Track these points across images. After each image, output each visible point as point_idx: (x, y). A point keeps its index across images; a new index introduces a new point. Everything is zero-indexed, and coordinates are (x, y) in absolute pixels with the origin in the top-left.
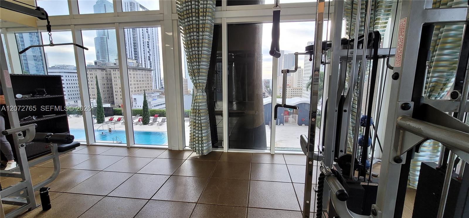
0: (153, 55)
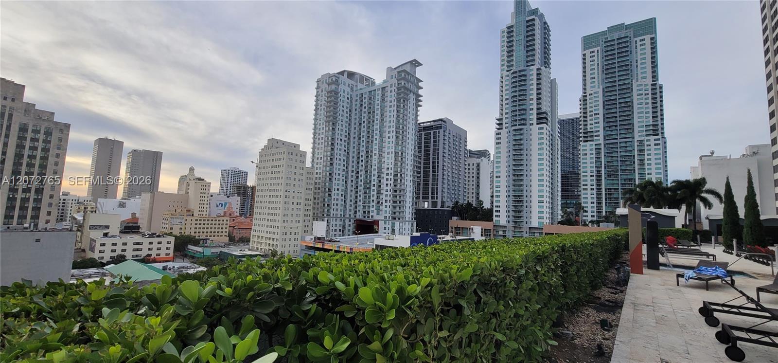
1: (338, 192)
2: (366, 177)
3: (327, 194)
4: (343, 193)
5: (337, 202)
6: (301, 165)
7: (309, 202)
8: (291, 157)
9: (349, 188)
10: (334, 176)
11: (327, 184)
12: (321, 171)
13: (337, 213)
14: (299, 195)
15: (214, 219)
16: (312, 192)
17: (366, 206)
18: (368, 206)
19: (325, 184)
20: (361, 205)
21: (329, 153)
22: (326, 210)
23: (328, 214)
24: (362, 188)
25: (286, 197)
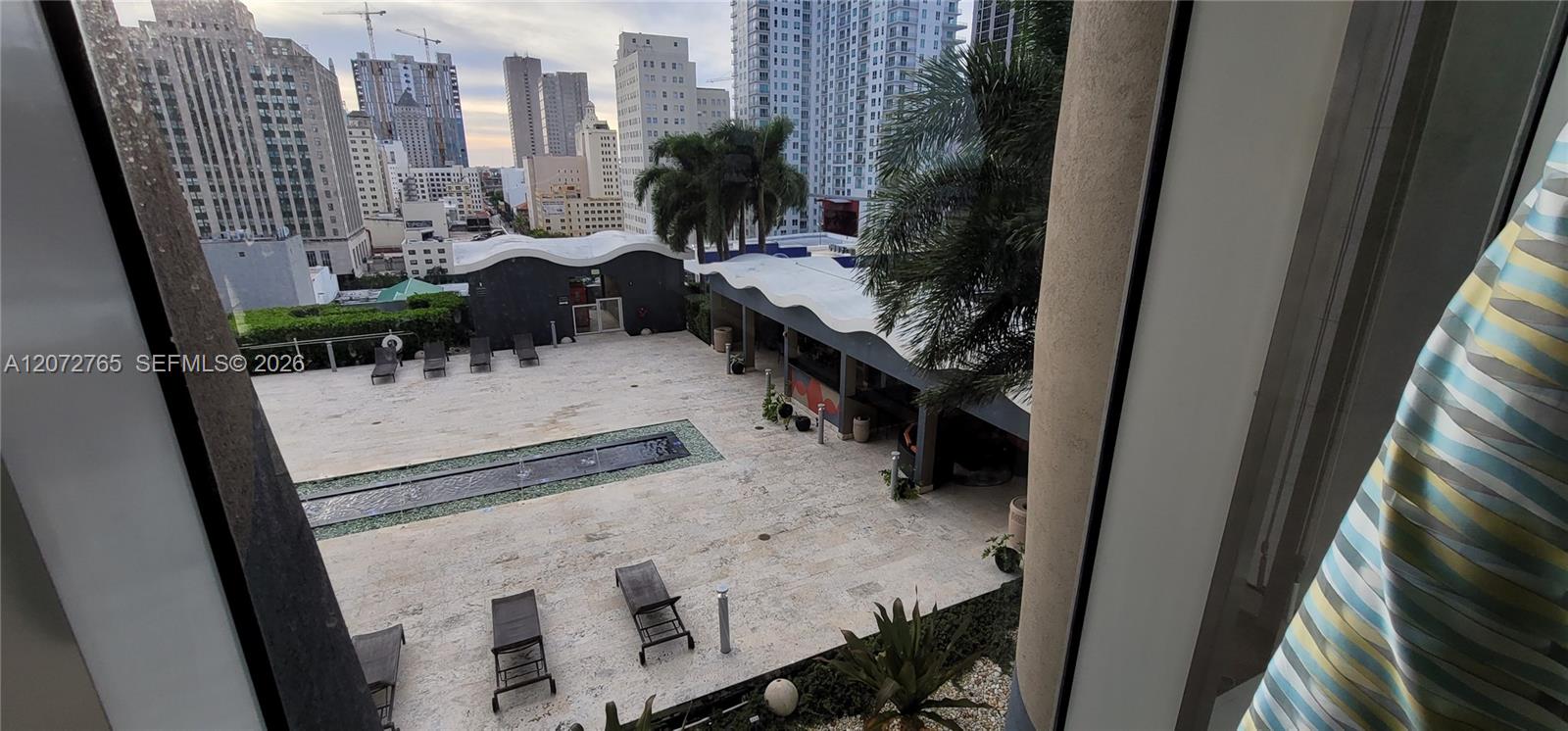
2: (840, 97)
15: (602, 203)
17: (839, 168)
18: (843, 168)
21: (757, 50)
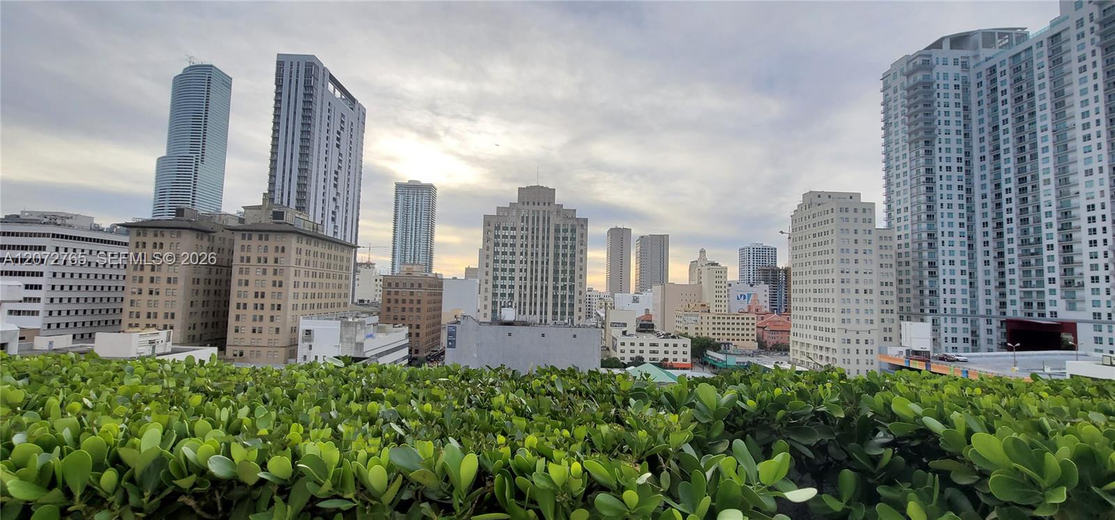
0: (344, 210)
1: (952, 267)
3: (926, 273)
4: (966, 268)
5: (953, 287)
6: (867, 226)
7: (889, 288)
8: (845, 215)
9: (980, 258)
10: (940, 239)
11: (925, 254)
12: (909, 231)
13: (953, 306)
14: (868, 277)
15: (736, 317)
16: (893, 270)
17: (1031, 292)
18: (1038, 292)
19: (920, 254)
20: (1018, 290)
21: (923, 198)
22: (927, 302)
23: (932, 308)
24: (1015, 256)
25: (843, 282)
